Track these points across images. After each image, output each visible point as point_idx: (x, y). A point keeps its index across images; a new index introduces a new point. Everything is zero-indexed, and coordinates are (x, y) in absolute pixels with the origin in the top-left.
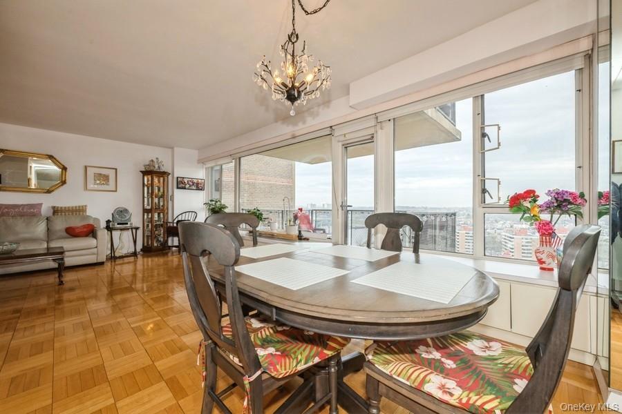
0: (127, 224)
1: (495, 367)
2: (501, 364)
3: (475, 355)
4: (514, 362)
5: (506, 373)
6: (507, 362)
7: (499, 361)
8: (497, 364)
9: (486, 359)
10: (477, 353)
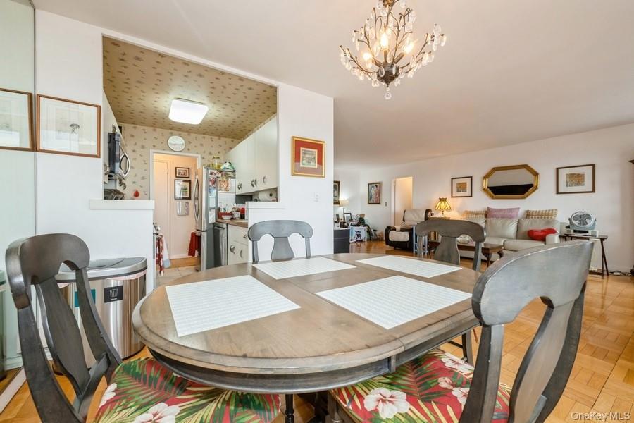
0: (587, 232)
1: (136, 399)
2: (131, 407)
3: (163, 401)
4: (115, 414)
5: (125, 397)
6: (124, 411)
7: (133, 409)
8: (135, 405)
9: (149, 404)
10: (163, 404)
